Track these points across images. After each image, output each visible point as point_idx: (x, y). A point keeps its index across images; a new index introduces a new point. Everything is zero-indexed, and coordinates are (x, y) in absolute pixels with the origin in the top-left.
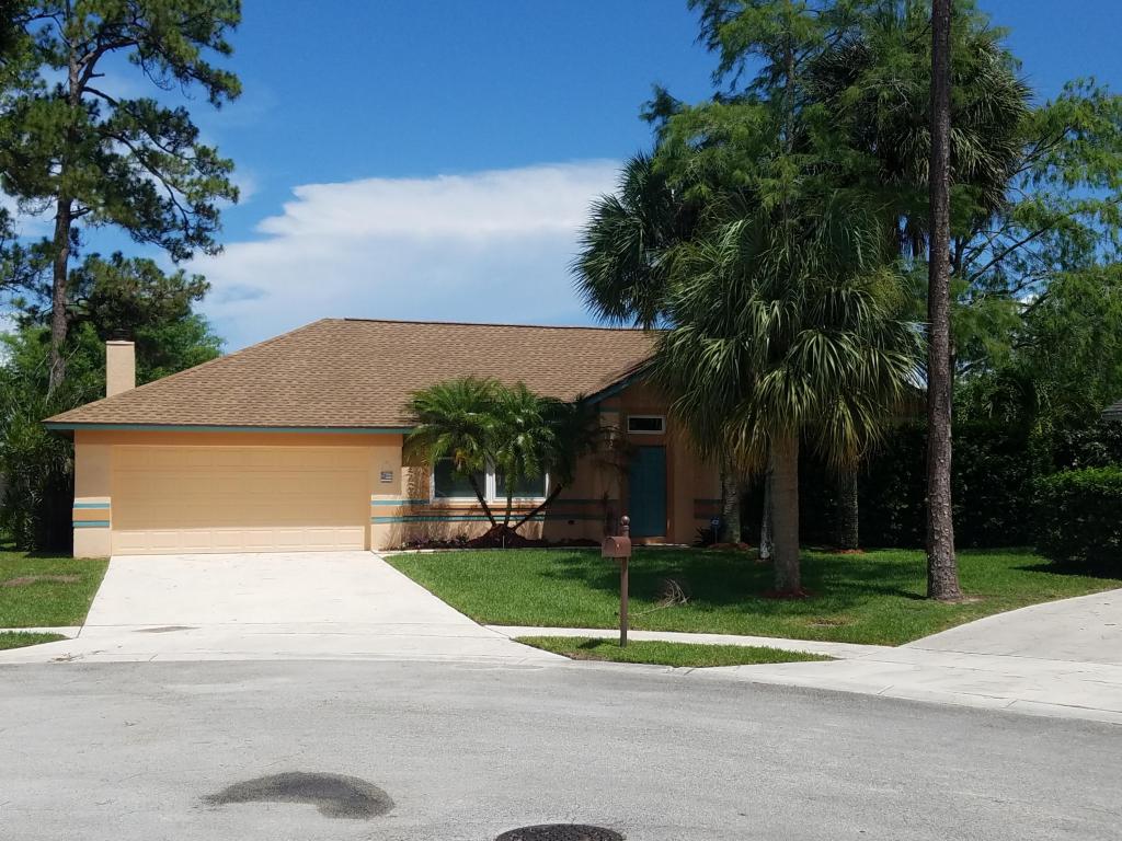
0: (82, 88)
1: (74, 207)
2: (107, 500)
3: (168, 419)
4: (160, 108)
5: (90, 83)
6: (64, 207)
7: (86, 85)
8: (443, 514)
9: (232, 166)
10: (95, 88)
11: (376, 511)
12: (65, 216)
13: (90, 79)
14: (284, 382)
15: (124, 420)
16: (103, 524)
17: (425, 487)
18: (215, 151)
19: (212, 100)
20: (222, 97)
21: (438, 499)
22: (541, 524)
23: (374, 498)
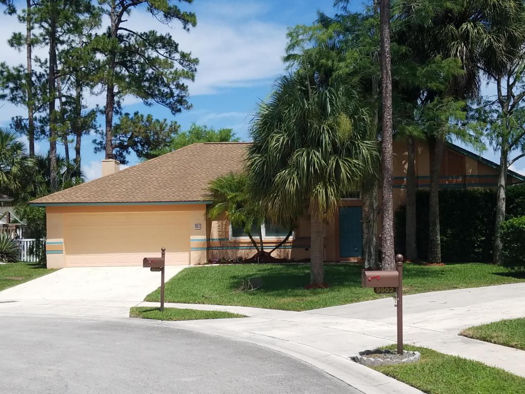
0: (117, 28)
1: (116, 90)
2: (62, 240)
3: (87, 200)
4: (158, 35)
5: (121, 25)
6: (110, 90)
7: (119, 27)
8: (236, 246)
9: (198, 62)
10: (125, 28)
11: (193, 244)
12: (111, 95)
13: (121, 23)
14: (154, 179)
15: (66, 201)
16: (60, 252)
17: (227, 232)
18: (190, 54)
19: (185, 28)
20: (190, 26)
21: (234, 238)
22: (290, 250)
23: (192, 237)
